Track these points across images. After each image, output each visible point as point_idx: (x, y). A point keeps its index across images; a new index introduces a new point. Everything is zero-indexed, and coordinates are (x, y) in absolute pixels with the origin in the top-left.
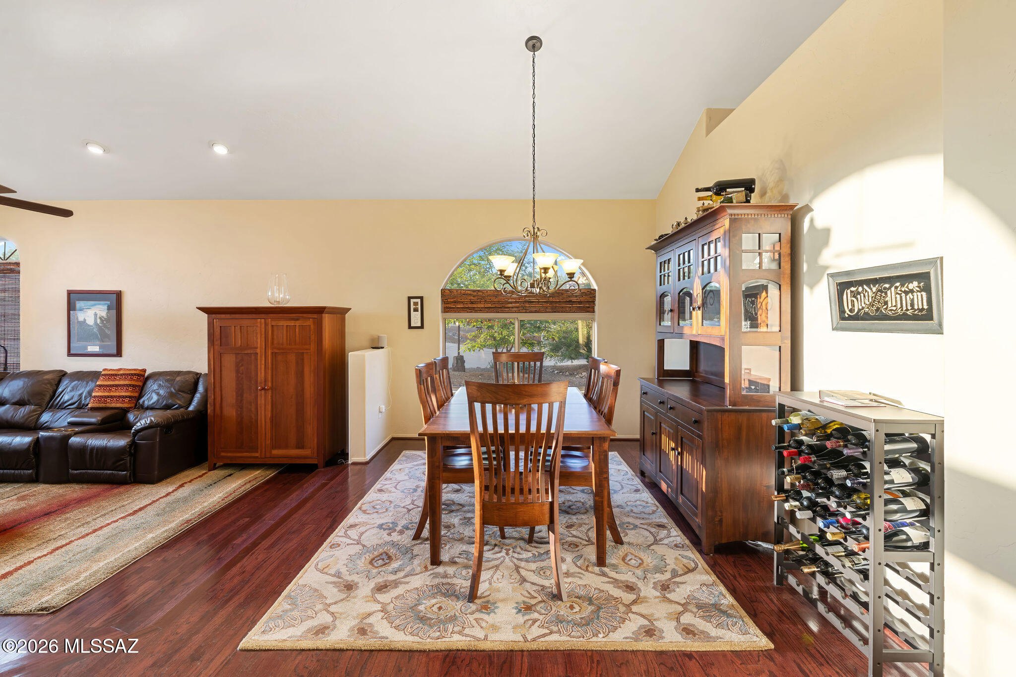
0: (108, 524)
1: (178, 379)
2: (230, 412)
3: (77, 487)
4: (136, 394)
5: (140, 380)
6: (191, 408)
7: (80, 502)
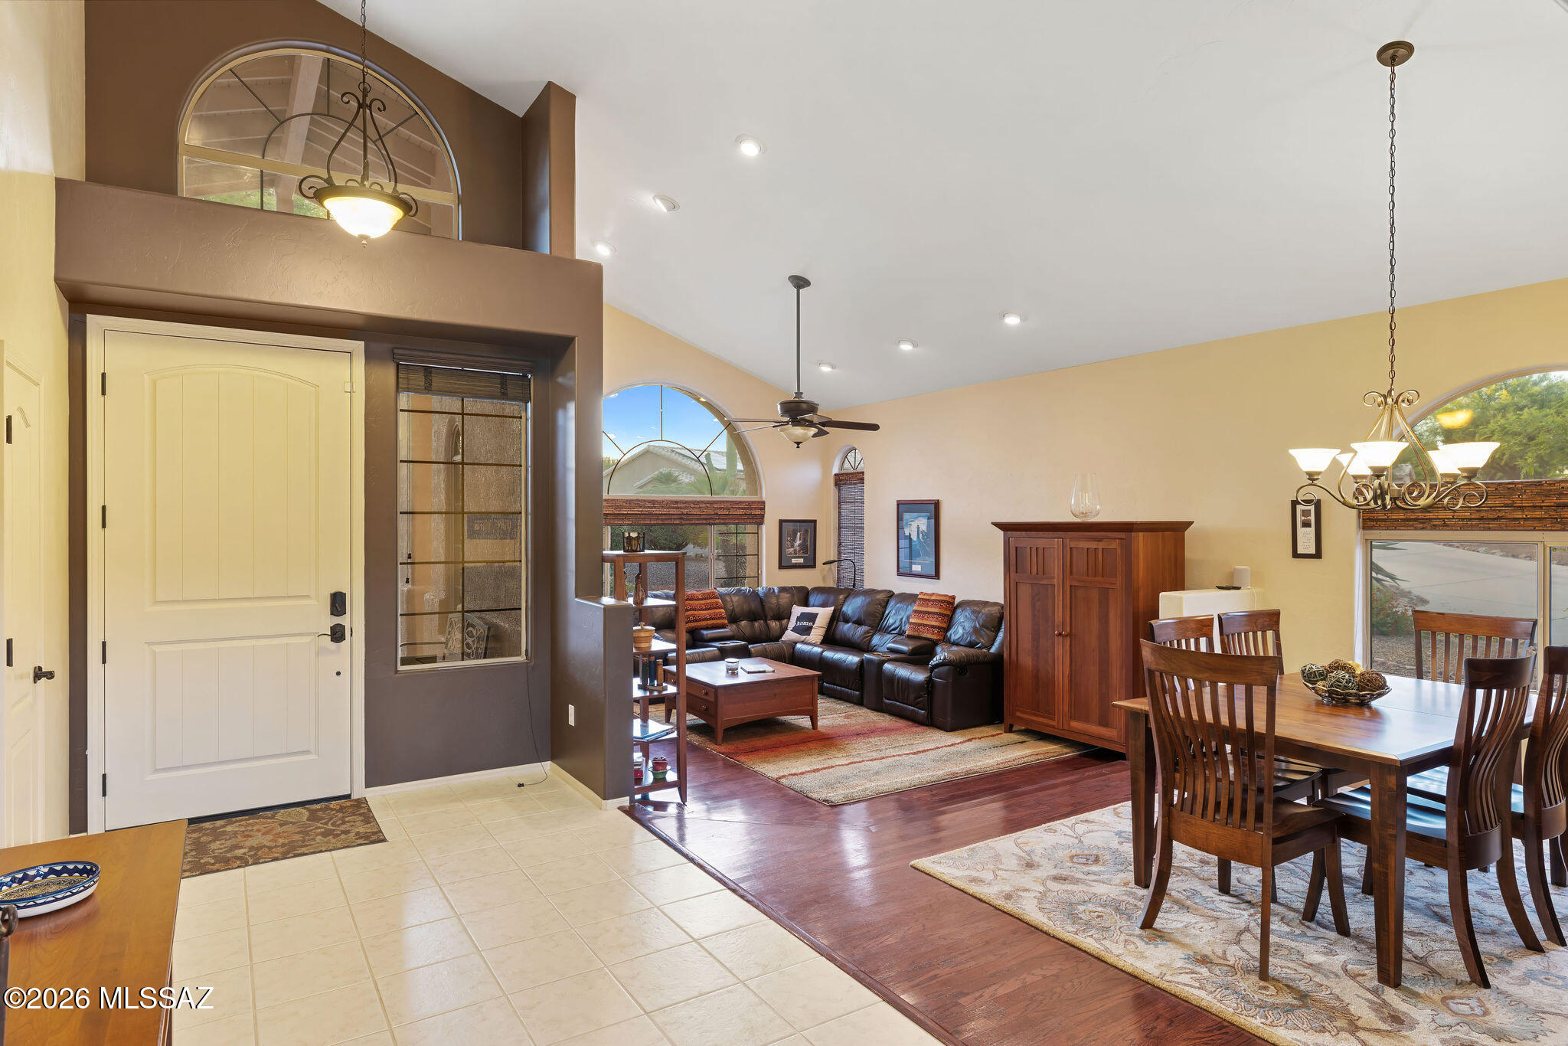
0: (894, 756)
1: (986, 610)
2: (1026, 660)
3: (888, 717)
4: (944, 625)
5: (949, 608)
6: (993, 650)
7: (885, 731)
